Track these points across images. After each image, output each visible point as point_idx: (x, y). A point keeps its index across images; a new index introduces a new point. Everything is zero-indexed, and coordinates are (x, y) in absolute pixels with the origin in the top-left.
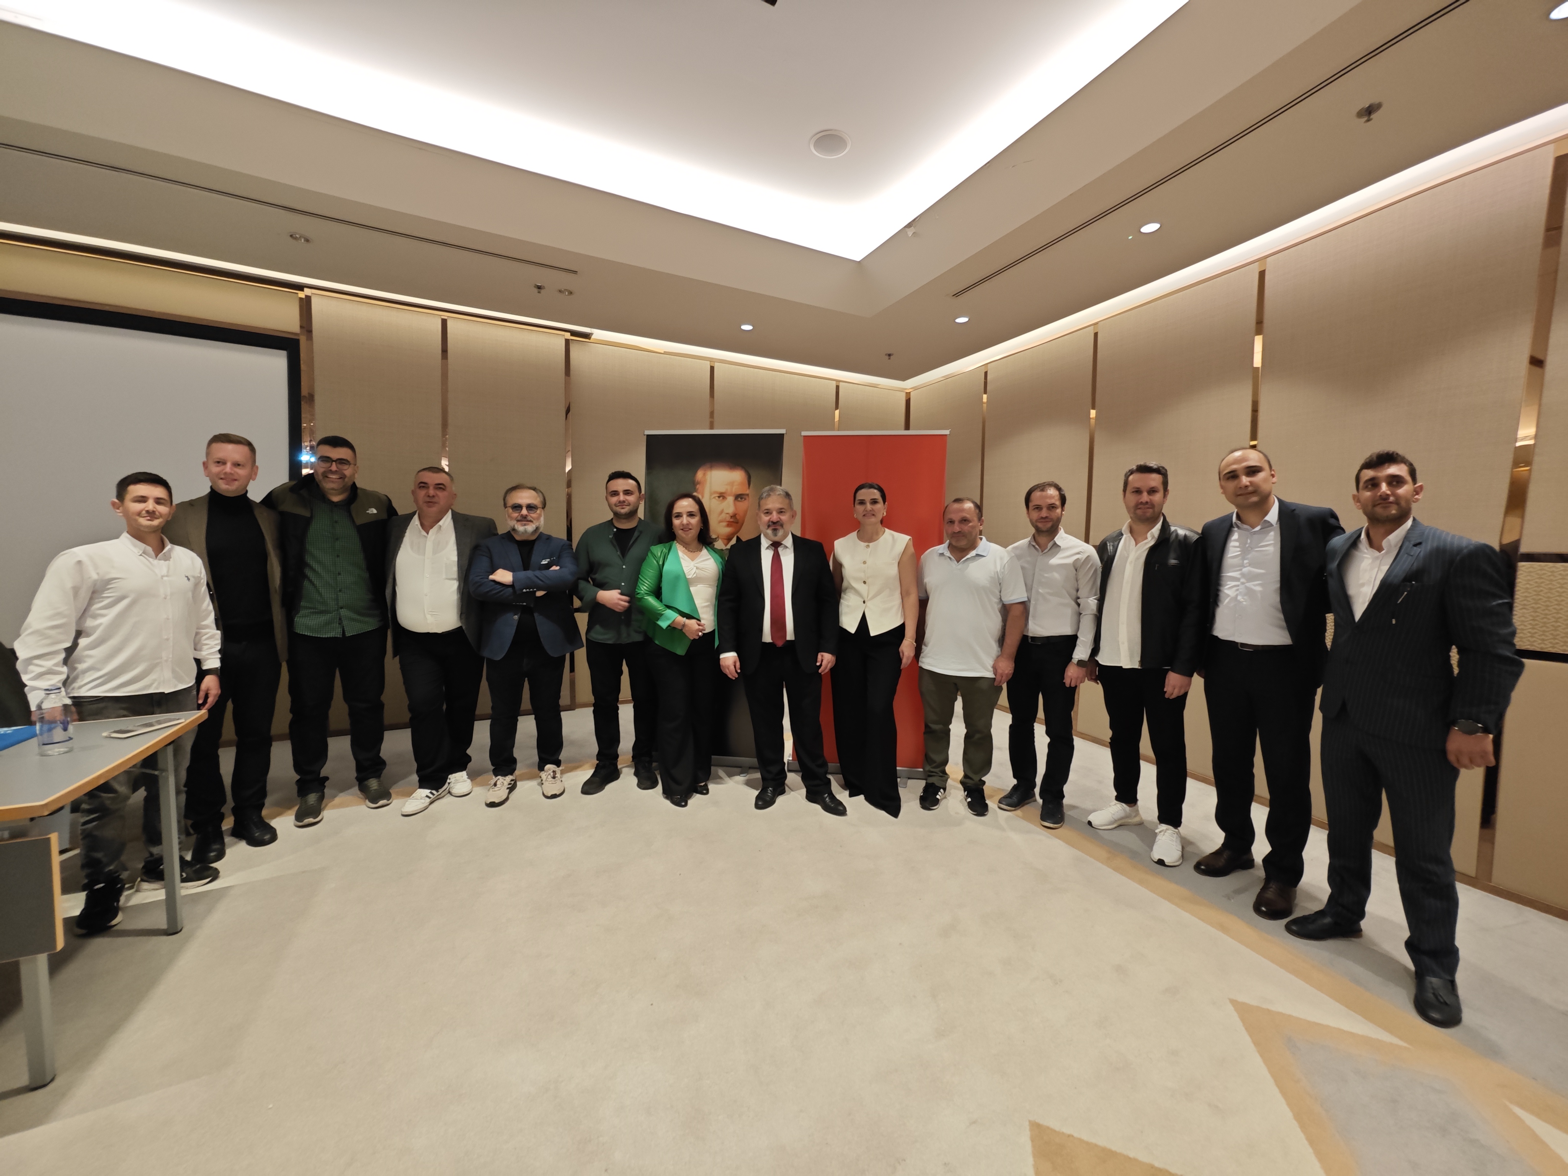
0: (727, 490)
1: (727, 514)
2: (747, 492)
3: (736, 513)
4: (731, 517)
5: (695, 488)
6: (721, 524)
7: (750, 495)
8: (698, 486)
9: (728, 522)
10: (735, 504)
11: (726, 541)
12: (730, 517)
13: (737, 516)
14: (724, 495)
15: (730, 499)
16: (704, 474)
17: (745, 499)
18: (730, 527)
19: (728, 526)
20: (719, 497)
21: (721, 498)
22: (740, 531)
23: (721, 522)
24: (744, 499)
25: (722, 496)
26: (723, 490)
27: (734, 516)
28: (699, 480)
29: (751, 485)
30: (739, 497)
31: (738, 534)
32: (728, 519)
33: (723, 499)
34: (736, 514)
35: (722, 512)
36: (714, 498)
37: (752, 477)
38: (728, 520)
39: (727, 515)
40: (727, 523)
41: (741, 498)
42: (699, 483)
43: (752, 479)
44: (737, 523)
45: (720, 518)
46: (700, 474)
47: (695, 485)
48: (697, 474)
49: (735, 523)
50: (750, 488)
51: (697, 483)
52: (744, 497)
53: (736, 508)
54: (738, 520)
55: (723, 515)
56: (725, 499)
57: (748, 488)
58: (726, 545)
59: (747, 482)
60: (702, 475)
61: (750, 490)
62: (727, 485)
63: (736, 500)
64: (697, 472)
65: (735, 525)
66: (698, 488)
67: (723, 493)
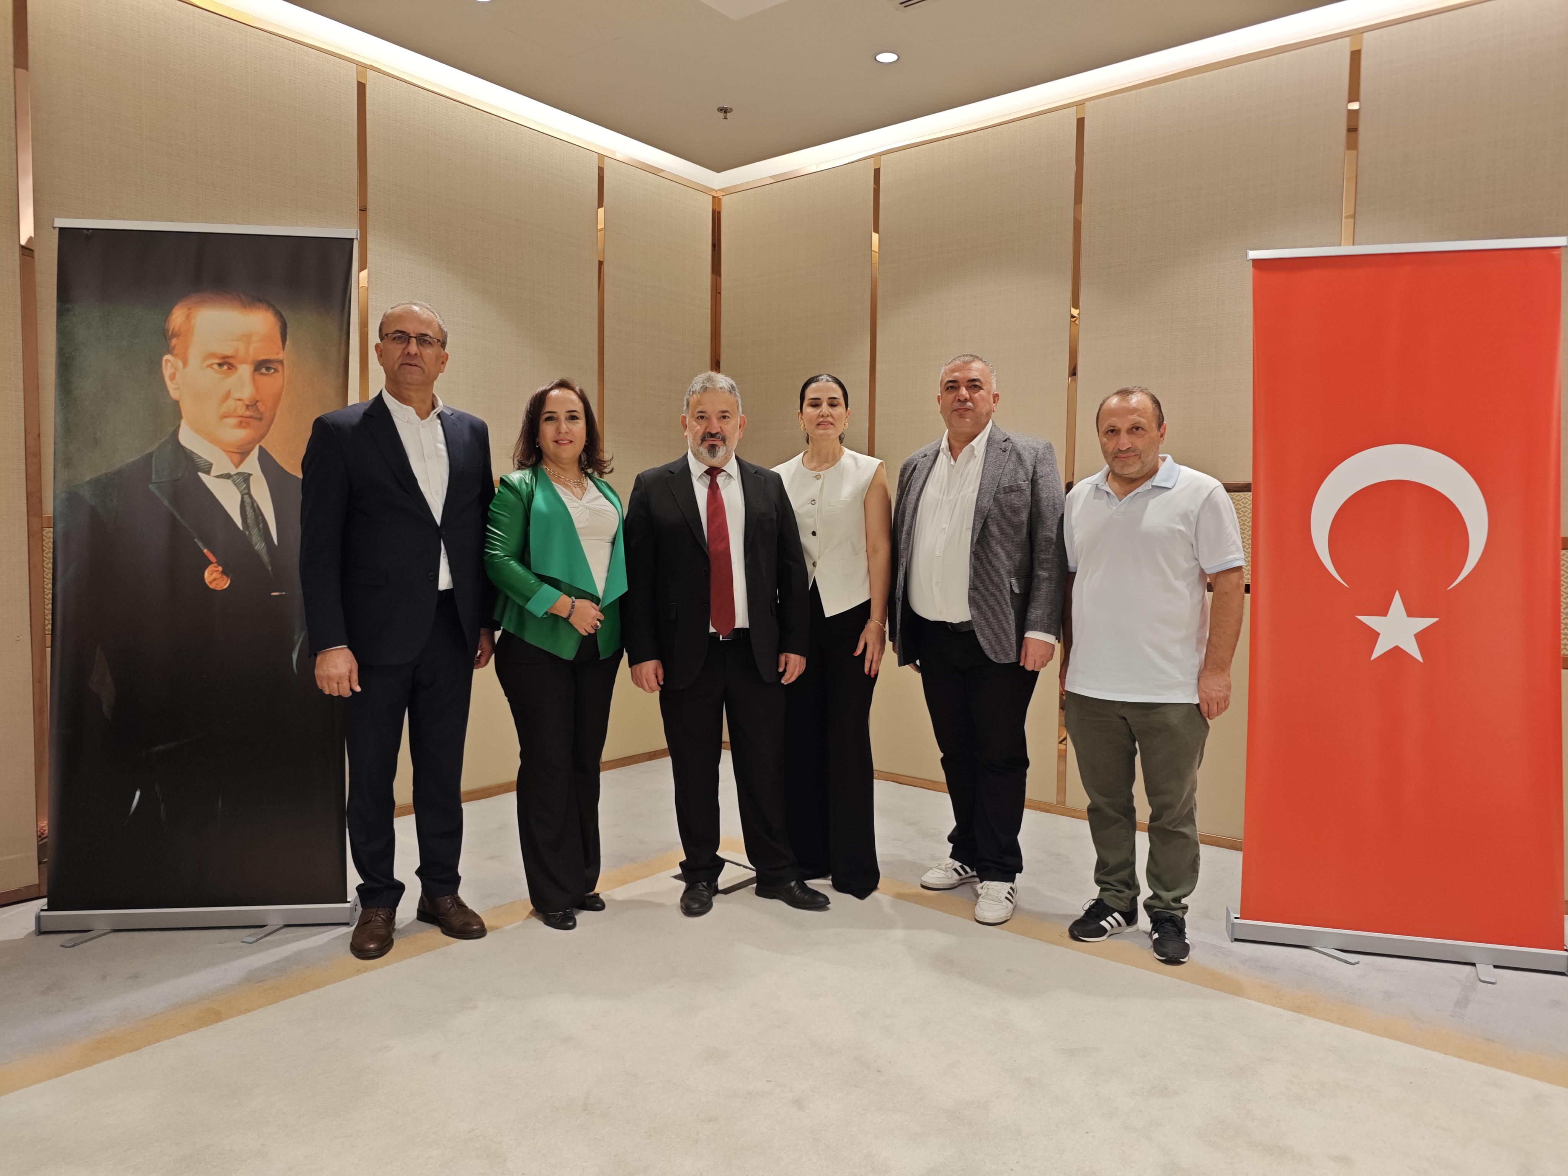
0: (237, 350)
1: (239, 400)
2: (281, 356)
3: (258, 399)
4: (248, 406)
5: (169, 346)
6: (226, 420)
7: (285, 362)
8: (174, 341)
9: (242, 416)
10: (254, 380)
11: (237, 457)
12: (244, 407)
13: (259, 404)
14: (230, 360)
15: (245, 370)
16: (188, 317)
17: (276, 370)
18: (245, 427)
19: (240, 425)
20: (220, 365)
21: (225, 367)
22: (267, 437)
23: (225, 416)
24: (272, 371)
25: (227, 363)
26: (228, 351)
27: (253, 405)
28: (177, 329)
29: (288, 343)
30: (262, 366)
31: (262, 443)
32: (241, 411)
33: (229, 368)
34: (257, 401)
35: (227, 396)
36: (210, 366)
37: (288, 325)
38: (240, 413)
39: (240, 403)
40: (239, 419)
41: (268, 369)
42: (174, 335)
43: (289, 330)
44: (260, 419)
45: (224, 409)
46: (178, 316)
47: (168, 339)
48: (172, 315)
49: (256, 419)
50: (286, 346)
51: (172, 334)
52: (274, 367)
53: (257, 389)
54: (262, 413)
55: (231, 403)
56: (234, 369)
57: (281, 346)
58: (237, 466)
59: (279, 336)
60: (184, 318)
61: (285, 351)
62: (237, 340)
63: (257, 372)
64: (173, 312)
65: (256, 423)
66: (176, 344)
67: (228, 357)
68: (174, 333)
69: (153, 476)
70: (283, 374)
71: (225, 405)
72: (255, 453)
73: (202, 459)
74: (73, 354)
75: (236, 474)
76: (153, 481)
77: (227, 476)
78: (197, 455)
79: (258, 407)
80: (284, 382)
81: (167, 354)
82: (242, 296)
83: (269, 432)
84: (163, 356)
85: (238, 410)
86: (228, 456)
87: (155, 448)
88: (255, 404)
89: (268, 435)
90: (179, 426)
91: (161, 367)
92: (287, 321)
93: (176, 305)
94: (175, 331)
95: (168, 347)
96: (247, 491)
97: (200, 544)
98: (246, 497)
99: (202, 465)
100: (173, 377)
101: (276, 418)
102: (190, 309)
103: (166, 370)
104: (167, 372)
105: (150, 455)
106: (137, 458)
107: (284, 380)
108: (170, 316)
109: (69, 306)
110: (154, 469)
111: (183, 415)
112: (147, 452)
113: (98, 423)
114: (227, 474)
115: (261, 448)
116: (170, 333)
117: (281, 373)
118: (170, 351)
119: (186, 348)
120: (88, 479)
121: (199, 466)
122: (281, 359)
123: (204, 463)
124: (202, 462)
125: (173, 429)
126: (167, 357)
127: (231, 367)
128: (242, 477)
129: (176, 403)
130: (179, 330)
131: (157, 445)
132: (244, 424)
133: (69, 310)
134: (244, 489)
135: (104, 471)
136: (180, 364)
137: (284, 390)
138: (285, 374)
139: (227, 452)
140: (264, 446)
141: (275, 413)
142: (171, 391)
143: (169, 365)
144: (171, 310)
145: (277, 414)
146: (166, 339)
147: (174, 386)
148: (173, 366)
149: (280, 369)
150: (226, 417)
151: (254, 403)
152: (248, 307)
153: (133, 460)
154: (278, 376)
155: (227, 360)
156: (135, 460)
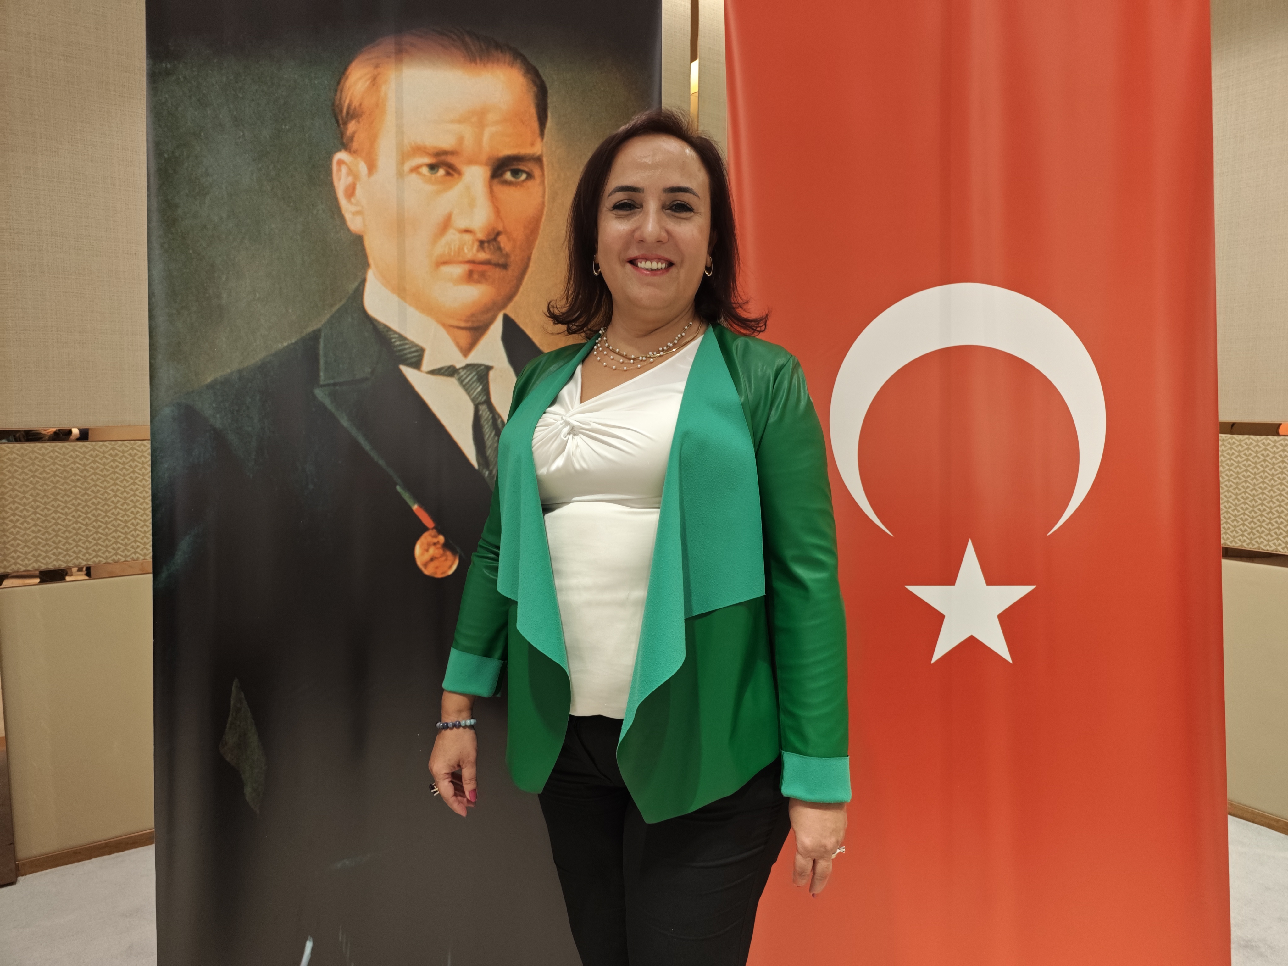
2: (537, 149)
3: (500, 229)
4: (481, 243)
5: (342, 135)
7: (544, 159)
8: (352, 126)
9: (473, 262)
10: (492, 196)
11: (464, 337)
12: (476, 245)
13: (501, 239)
14: (450, 159)
15: (475, 177)
18: (478, 282)
19: (470, 277)
20: (433, 167)
21: (441, 172)
22: (517, 298)
24: (524, 176)
25: (443, 164)
26: (446, 142)
27: (490, 240)
28: (356, 103)
29: (549, 124)
30: (505, 168)
31: (509, 311)
33: (448, 174)
34: (498, 234)
35: (446, 224)
36: (415, 169)
37: (550, 92)
38: (469, 256)
39: (467, 237)
41: (516, 173)
42: (353, 114)
43: (552, 100)
44: (505, 266)
45: (441, 248)
46: (357, 81)
47: (341, 122)
48: (347, 78)
49: (497, 265)
50: (546, 131)
51: (348, 113)
52: (526, 169)
53: (497, 211)
54: (507, 256)
55: (452, 236)
56: (456, 175)
57: (537, 131)
58: (466, 352)
59: (533, 111)
60: (368, 83)
61: (545, 140)
62: (460, 121)
63: (496, 181)
64: (348, 73)
65: (497, 273)
66: (354, 133)
67: (445, 153)
68: (351, 111)
69: (322, 374)
70: (543, 182)
71: (443, 241)
72: (497, 328)
73: (406, 342)
74: (177, 154)
75: (464, 368)
76: (322, 383)
77: (450, 371)
78: (395, 333)
79: (499, 243)
80: (543, 196)
81: (339, 150)
82: (468, 39)
83: (521, 289)
84: (335, 153)
85: (466, 250)
86: (449, 333)
87: (322, 323)
88: (495, 239)
89: (519, 294)
90: (364, 281)
91: (329, 173)
92: (548, 85)
93: (353, 59)
94: (352, 108)
95: (342, 137)
96: (485, 398)
97: (406, 496)
98: (483, 408)
99: (405, 352)
100: (351, 192)
101: (532, 264)
102: (377, 66)
103: (339, 179)
104: (341, 183)
105: (315, 336)
106: (293, 341)
107: (544, 192)
108: (343, 80)
109: (169, 66)
110: (322, 361)
111: (371, 261)
112: (310, 329)
113: (224, 279)
114: (449, 367)
115: (507, 319)
116: (345, 111)
117: (538, 180)
118: (344, 144)
119: (373, 139)
120: (209, 380)
121: (402, 353)
122: (539, 153)
123: (410, 348)
124: (407, 346)
125: (354, 286)
126: (341, 155)
127: (452, 171)
128: (474, 373)
129: (358, 240)
130: (361, 105)
131: (325, 319)
132: (475, 276)
133: (168, 73)
134: (480, 394)
135: (235, 366)
136: (363, 168)
137: (545, 212)
138: (546, 181)
139: (449, 327)
140: (512, 316)
141: (531, 253)
142: (348, 216)
143: (344, 169)
144: (346, 69)
145: (533, 257)
146: (337, 121)
147: (353, 209)
148: (350, 172)
149: (537, 172)
150: (445, 263)
151: (493, 237)
152: (478, 61)
153: (285, 344)
154: (534, 186)
155: (443, 158)
156: (289, 345)
